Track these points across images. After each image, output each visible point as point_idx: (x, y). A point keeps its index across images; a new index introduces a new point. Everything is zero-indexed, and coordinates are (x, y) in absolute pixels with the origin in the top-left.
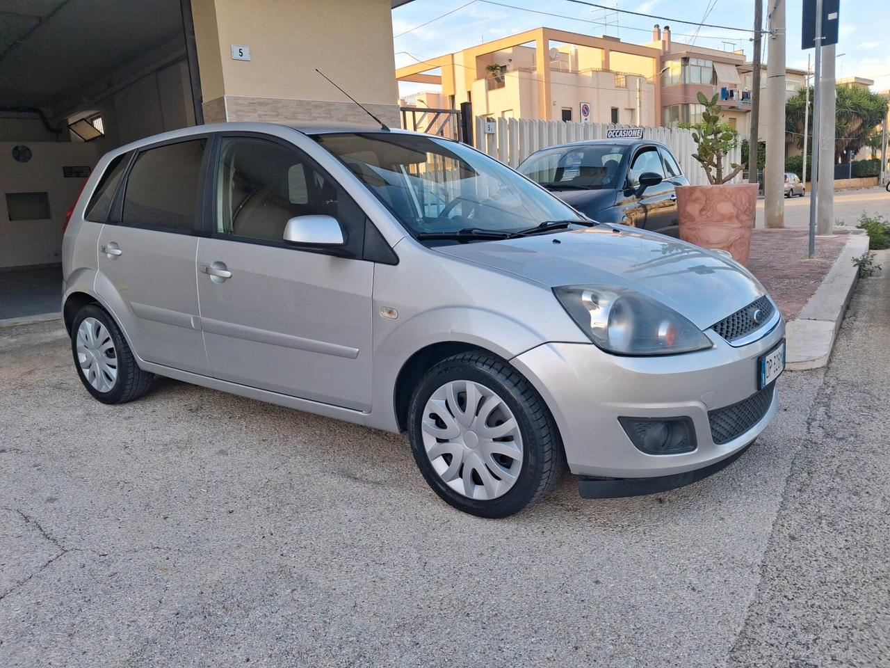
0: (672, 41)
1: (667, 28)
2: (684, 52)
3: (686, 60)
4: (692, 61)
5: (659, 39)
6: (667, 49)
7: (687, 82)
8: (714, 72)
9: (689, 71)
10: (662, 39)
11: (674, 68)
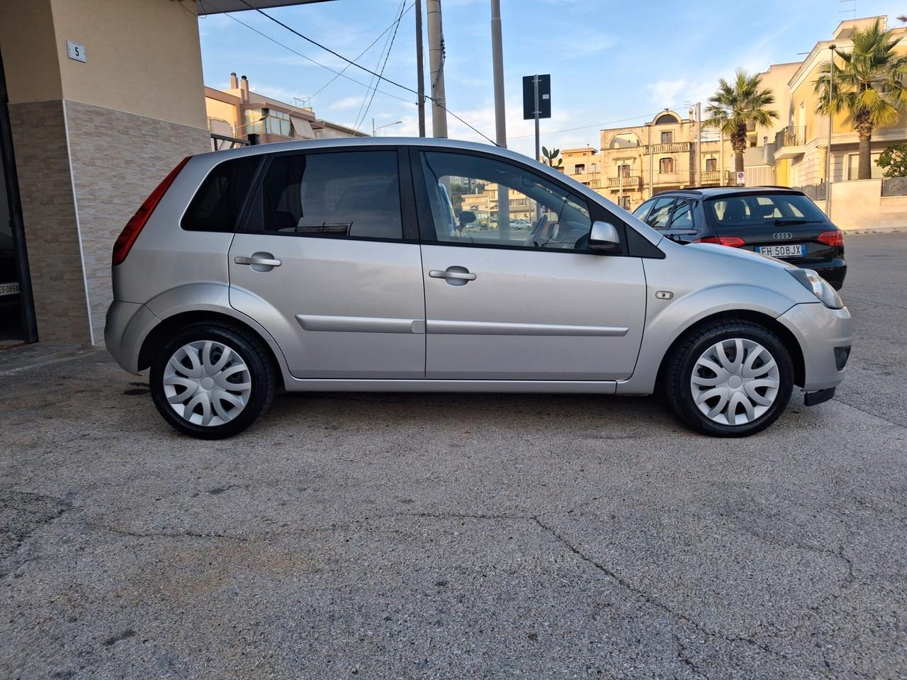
0: (250, 90)
1: (244, 77)
2: (264, 103)
3: (266, 111)
4: (272, 113)
5: (237, 87)
6: (246, 98)
7: (269, 132)
8: (292, 125)
9: (270, 121)
10: (240, 87)
11: (254, 116)
